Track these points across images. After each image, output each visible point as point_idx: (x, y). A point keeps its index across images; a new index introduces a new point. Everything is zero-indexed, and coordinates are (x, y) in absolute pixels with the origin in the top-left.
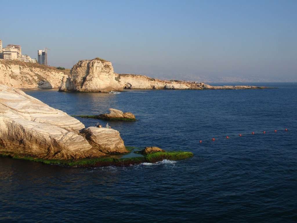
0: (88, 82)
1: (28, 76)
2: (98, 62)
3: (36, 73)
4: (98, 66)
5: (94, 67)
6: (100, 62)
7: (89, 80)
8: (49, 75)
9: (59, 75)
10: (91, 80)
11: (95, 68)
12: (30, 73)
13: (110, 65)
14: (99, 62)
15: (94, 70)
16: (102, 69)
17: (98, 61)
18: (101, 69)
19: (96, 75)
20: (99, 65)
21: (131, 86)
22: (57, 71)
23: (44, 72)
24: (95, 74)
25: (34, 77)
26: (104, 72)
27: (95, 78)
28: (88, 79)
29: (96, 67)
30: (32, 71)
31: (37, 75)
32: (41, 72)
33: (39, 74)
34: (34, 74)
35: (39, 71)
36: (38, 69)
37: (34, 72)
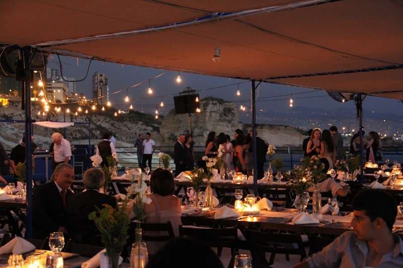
0: (198, 138)
1: (85, 130)
2: (213, 104)
3: (98, 123)
4: (213, 110)
6: (218, 103)
7: (199, 136)
9: (137, 126)
11: (208, 114)
13: (233, 109)
14: (216, 104)
15: (207, 118)
16: (221, 116)
17: (214, 102)
18: (219, 115)
20: (215, 109)
22: (134, 120)
23: (112, 122)
24: (208, 124)
25: (94, 132)
26: (225, 120)
28: (196, 134)
29: (211, 112)
31: (99, 128)
32: (107, 122)
33: (103, 125)
34: (94, 125)
35: (103, 120)
36: (102, 117)
37: (95, 122)
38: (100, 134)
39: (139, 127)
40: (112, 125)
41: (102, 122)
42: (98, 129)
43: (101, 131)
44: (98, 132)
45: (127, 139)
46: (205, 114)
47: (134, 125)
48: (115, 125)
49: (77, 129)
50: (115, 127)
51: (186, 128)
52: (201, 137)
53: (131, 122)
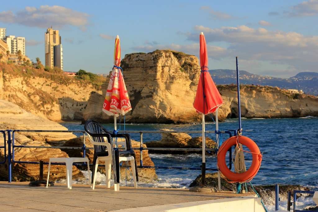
0: (145, 100)
1: (20, 95)
3: (38, 87)
4: (167, 65)
5: (158, 67)
6: (172, 56)
7: (148, 97)
8: (63, 93)
9: (85, 91)
10: (151, 96)
11: (159, 69)
12: (25, 88)
14: (170, 56)
15: (159, 75)
16: (176, 72)
17: (168, 54)
19: (162, 86)
20: (169, 63)
21: (247, 111)
23: (54, 85)
24: (159, 82)
25: (32, 97)
26: (181, 77)
27: (160, 93)
28: (144, 95)
29: (163, 67)
30: (28, 84)
31: (38, 92)
32: (48, 85)
33: (43, 89)
34: (32, 89)
35: (44, 84)
36: (41, 79)
37: (34, 85)
38: (40, 101)
39: (87, 91)
40: (55, 89)
41: (42, 85)
42: (38, 94)
43: (40, 96)
44: (38, 98)
45: (73, 105)
46: (156, 69)
47: (82, 88)
48: (58, 89)
49: (11, 94)
50: (58, 91)
51: (133, 88)
52: (150, 98)
53: (78, 85)
